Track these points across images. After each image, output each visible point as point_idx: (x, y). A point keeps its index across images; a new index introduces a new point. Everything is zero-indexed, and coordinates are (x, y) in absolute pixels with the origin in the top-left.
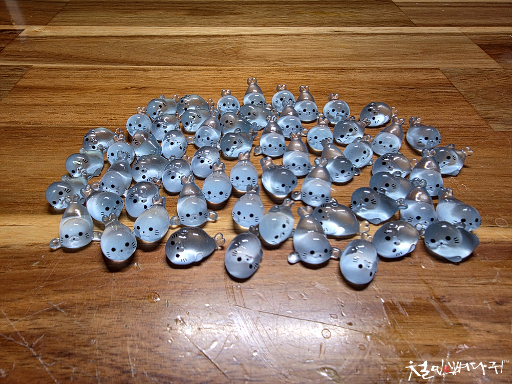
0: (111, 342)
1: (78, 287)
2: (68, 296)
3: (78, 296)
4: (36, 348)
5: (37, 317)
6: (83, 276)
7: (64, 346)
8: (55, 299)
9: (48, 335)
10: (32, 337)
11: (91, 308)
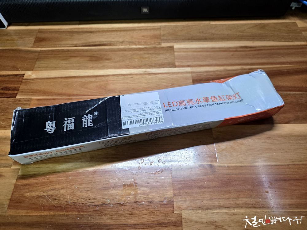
0: (65, 196)
1: (56, 184)
2: (55, 186)
3: (57, 186)
4: (49, 198)
5: (48, 191)
6: (58, 181)
7: (55, 197)
8: (52, 187)
9: (51, 195)
10: (48, 196)
11: (60, 189)
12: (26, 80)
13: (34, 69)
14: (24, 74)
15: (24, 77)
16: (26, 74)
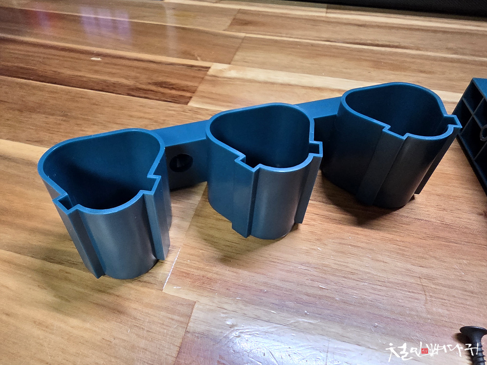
12: (214, 78)
13: (232, 62)
14: (209, 68)
15: (208, 71)
16: (212, 68)
